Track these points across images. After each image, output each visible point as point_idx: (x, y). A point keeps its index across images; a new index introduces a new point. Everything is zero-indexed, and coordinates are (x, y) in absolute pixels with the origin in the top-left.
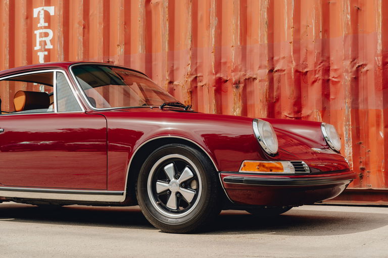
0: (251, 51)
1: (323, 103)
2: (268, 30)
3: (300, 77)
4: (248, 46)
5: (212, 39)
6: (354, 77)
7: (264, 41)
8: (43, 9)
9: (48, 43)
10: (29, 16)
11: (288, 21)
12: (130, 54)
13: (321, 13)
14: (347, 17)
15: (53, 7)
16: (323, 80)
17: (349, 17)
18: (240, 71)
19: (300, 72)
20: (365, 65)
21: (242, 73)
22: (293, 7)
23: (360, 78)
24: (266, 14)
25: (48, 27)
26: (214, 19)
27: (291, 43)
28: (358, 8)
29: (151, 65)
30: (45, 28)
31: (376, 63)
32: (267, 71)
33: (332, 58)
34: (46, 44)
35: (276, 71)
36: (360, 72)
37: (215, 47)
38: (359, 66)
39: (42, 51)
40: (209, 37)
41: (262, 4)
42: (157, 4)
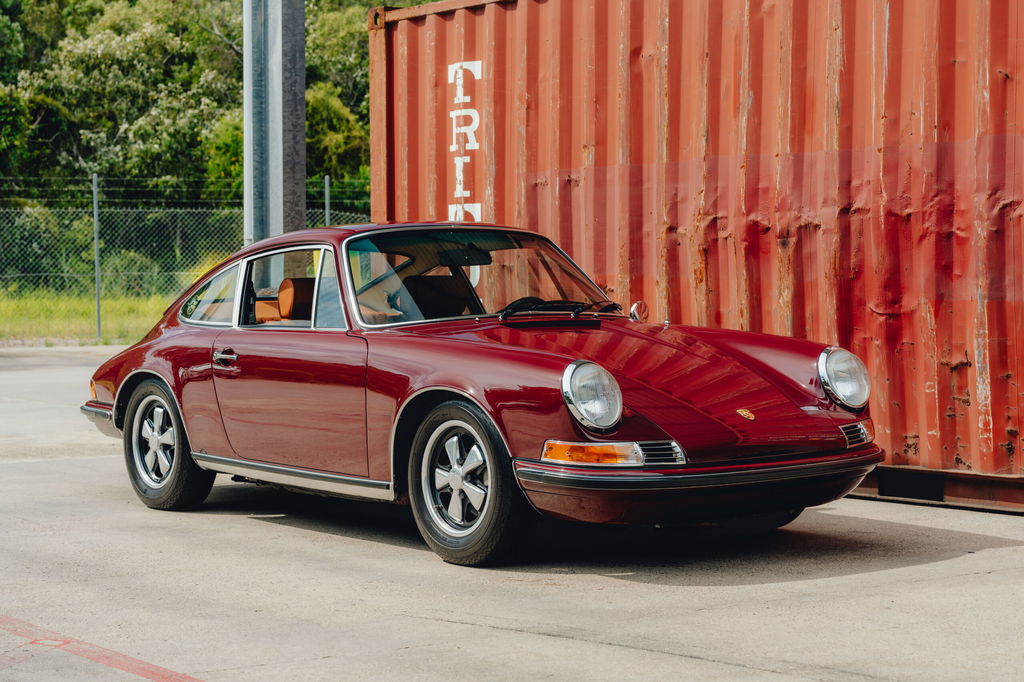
0: (812, 165)
1: (938, 286)
2: (840, 121)
3: (897, 228)
4: (807, 154)
5: (742, 138)
6: (994, 229)
7: (832, 146)
8: (462, 67)
9: (471, 137)
10: (440, 82)
11: (877, 103)
12: (606, 165)
13: (936, 86)
14: (983, 95)
15: (480, 62)
16: (938, 234)
17: (987, 95)
18: (790, 209)
19: (897, 215)
20: (1018, 203)
21: (794, 213)
22: (885, 72)
23: (1007, 233)
24: (836, 84)
25: (471, 105)
26: (746, 94)
27: (879, 150)
28: (1007, 76)
29: (641, 189)
30: (466, 106)
32: (837, 210)
33: (958, 187)
34: (466, 141)
35: (855, 211)
36: (1007, 219)
37: (747, 156)
38: (1005, 206)
39: (461, 156)
40: (737, 133)
41: (830, 64)
42: (652, 59)
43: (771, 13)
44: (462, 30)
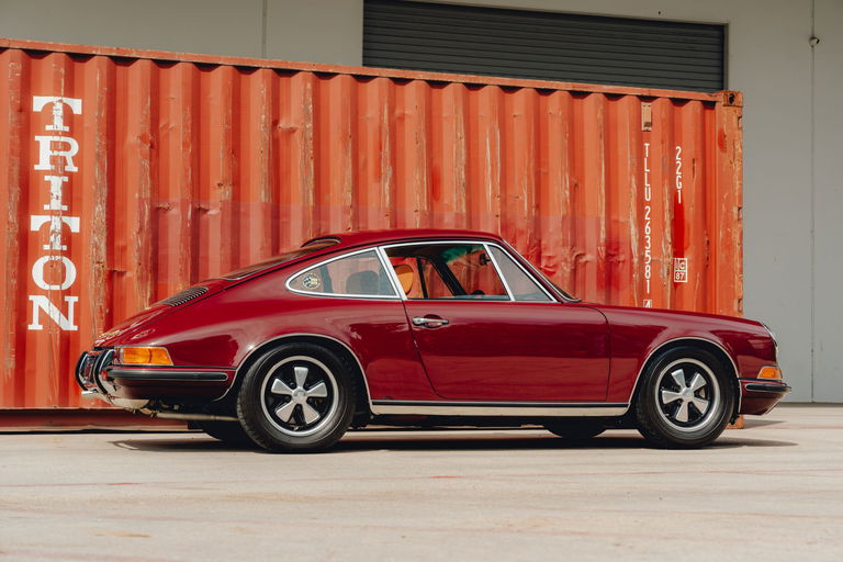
2: (466, 194)
6: (573, 268)
7: (461, 210)
8: (61, 101)
9: (70, 161)
10: (24, 108)
11: (493, 188)
12: (239, 200)
14: (565, 193)
15: (80, 101)
20: (584, 255)
23: (578, 271)
24: (463, 172)
25: (70, 134)
26: (387, 168)
27: (497, 216)
28: (578, 184)
29: (278, 222)
30: (65, 134)
31: (598, 254)
33: (543, 242)
34: (65, 163)
36: (578, 263)
37: (390, 209)
38: (578, 256)
39: (60, 175)
40: (380, 192)
41: (457, 160)
42: (292, 131)
43: (402, 118)
44: (63, 71)
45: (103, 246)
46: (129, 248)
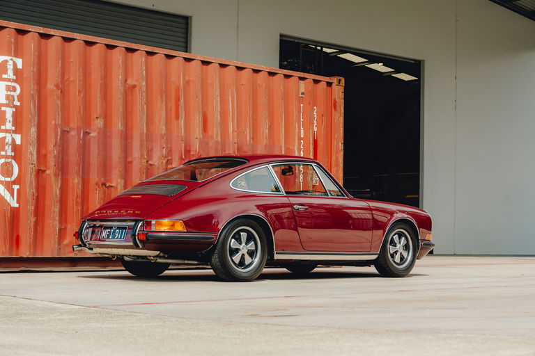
11: (233, 126)
17: (267, 131)
22: (236, 116)
27: (235, 143)
28: (270, 126)
37: (184, 136)
40: (179, 126)
42: (134, 86)
43: (189, 82)
44: (13, 40)
45: (35, 153)
46: (48, 155)
